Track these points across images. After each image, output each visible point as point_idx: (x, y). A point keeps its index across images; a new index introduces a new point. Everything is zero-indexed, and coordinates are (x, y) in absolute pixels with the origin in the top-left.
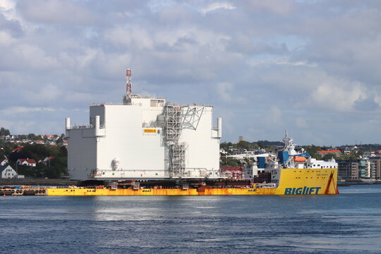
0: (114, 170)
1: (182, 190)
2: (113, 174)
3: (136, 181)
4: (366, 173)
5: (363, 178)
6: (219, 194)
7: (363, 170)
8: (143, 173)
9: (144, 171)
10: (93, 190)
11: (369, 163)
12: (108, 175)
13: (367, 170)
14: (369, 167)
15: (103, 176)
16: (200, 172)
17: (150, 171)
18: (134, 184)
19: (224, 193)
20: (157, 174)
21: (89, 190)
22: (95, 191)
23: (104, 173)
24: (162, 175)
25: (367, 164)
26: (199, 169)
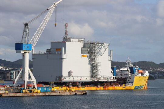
0: (69, 76)
1: (97, 87)
2: (69, 79)
3: (79, 83)
4: (13, 77)
5: (12, 79)
6: (112, 89)
7: (12, 75)
8: (81, 78)
9: (82, 77)
10: (61, 87)
11: (15, 72)
12: (67, 79)
13: (14, 75)
14: (15, 74)
15: (65, 80)
16: (104, 77)
17: (84, 77)
18: (78, 84)
19: (113, 89)
20: (86, 79)
21: (60, 87)
22: (62, 88)
23: (65, 78)
24: (89, 79)
25: (14, 73)
26: (103, 76)
